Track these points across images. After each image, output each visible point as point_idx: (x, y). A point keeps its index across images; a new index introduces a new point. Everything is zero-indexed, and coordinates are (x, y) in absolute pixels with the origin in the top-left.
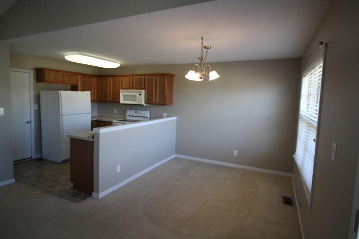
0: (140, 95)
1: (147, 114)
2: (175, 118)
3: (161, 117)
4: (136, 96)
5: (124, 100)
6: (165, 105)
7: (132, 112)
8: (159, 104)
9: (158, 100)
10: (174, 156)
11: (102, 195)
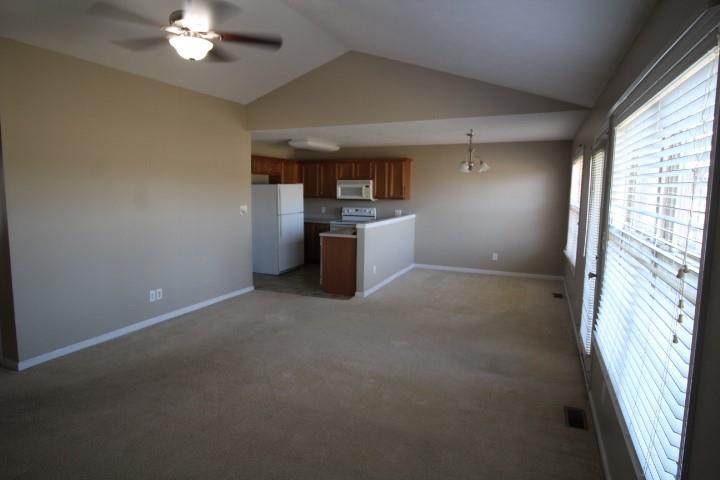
0: (367, 187)
1: (374, 212)
2: (413, 216)
3: (393, 216)
4: (361, 189)
5: (342, 194)
6: (402, 199)
7: (352, 211)
8: (394, 198)
9: (392, 194)
10: (412, 266)
11: (367, 293)
